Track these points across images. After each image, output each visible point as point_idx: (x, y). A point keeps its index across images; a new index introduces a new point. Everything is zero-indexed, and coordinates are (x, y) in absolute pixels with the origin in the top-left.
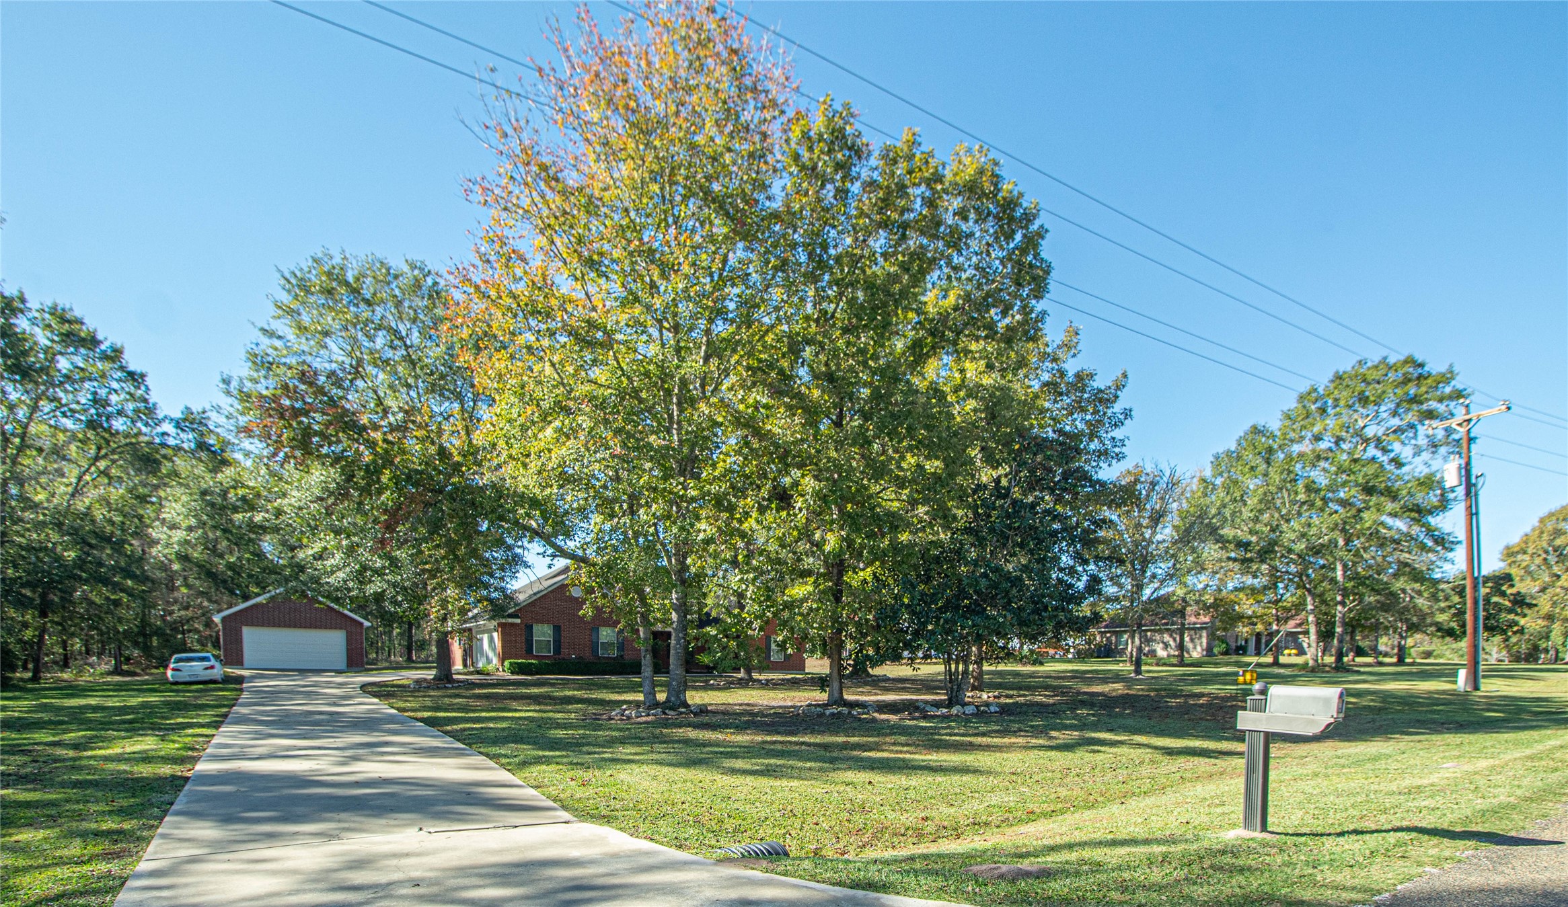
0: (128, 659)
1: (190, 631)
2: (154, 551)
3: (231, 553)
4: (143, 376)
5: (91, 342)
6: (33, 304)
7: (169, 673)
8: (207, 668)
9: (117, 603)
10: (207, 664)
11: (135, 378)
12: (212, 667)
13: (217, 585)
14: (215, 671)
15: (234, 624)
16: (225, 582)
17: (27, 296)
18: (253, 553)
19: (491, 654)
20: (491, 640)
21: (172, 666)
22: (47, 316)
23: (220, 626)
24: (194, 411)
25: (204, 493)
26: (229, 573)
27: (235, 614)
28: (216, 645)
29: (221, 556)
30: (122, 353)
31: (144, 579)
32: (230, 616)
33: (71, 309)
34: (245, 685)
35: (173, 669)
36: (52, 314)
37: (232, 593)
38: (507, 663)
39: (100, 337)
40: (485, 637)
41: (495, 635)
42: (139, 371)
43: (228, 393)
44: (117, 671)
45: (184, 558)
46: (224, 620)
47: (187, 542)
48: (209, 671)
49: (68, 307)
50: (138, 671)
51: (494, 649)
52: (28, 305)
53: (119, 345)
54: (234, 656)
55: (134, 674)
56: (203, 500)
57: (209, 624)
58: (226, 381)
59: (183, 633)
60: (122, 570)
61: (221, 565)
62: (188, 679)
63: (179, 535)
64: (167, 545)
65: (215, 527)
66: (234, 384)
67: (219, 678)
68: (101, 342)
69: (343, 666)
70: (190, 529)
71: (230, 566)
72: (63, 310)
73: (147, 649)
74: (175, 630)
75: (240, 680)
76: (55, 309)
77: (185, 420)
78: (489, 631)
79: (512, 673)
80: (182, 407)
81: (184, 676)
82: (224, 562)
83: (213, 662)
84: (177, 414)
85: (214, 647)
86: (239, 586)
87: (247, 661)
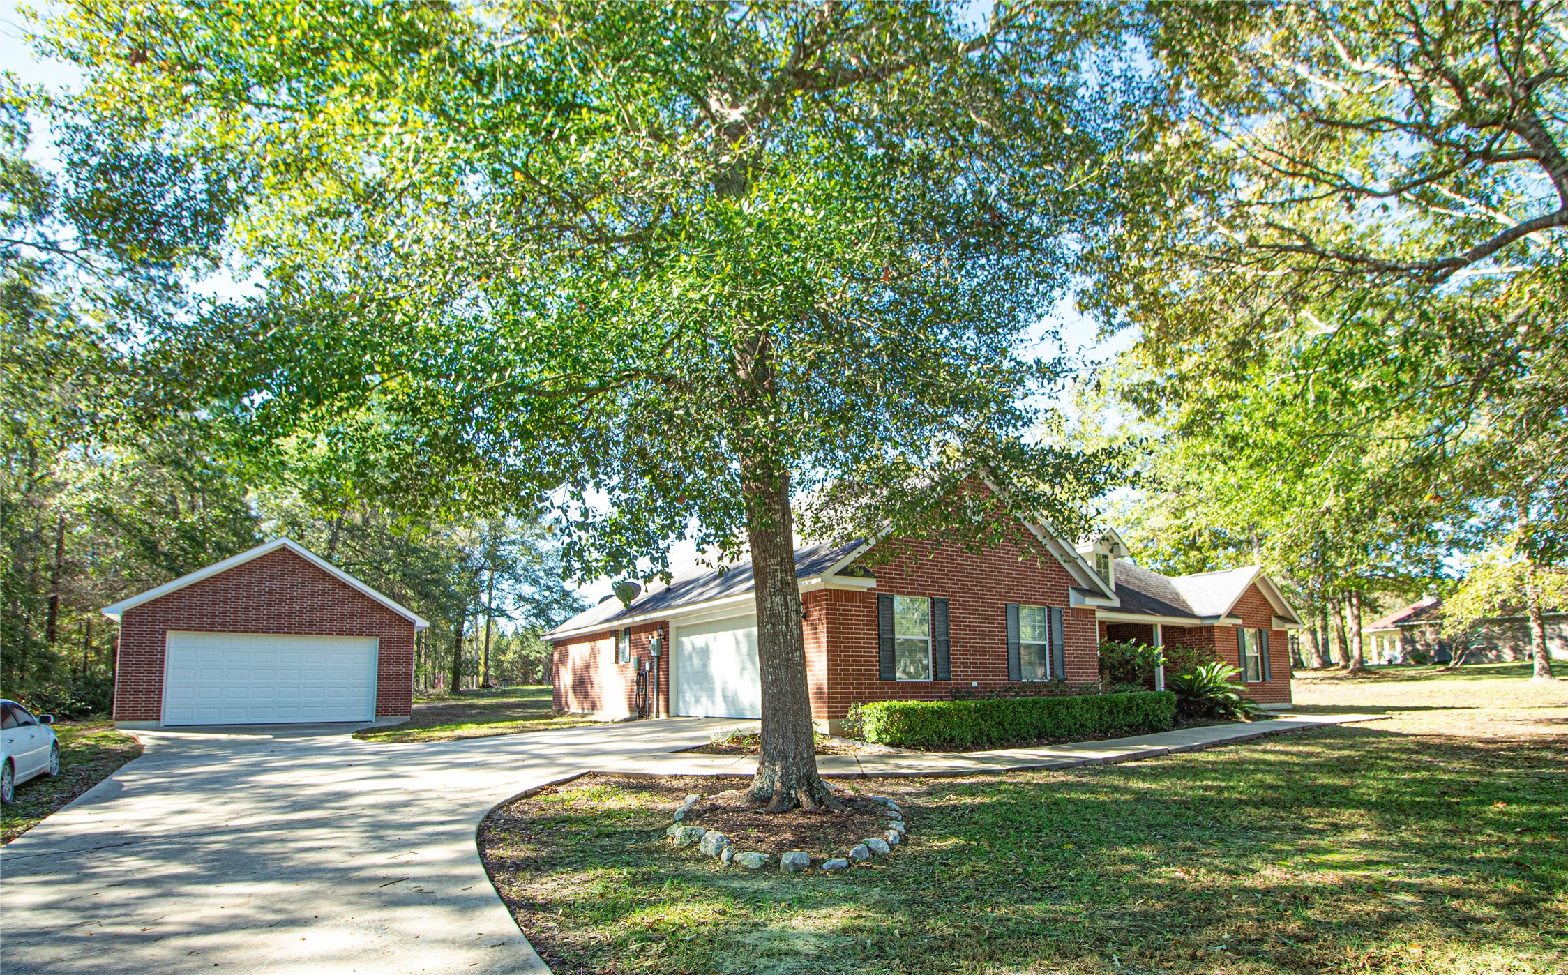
15: (147, 625)
32: (142, 608)
46: (129, 616)
87: (171, 708)
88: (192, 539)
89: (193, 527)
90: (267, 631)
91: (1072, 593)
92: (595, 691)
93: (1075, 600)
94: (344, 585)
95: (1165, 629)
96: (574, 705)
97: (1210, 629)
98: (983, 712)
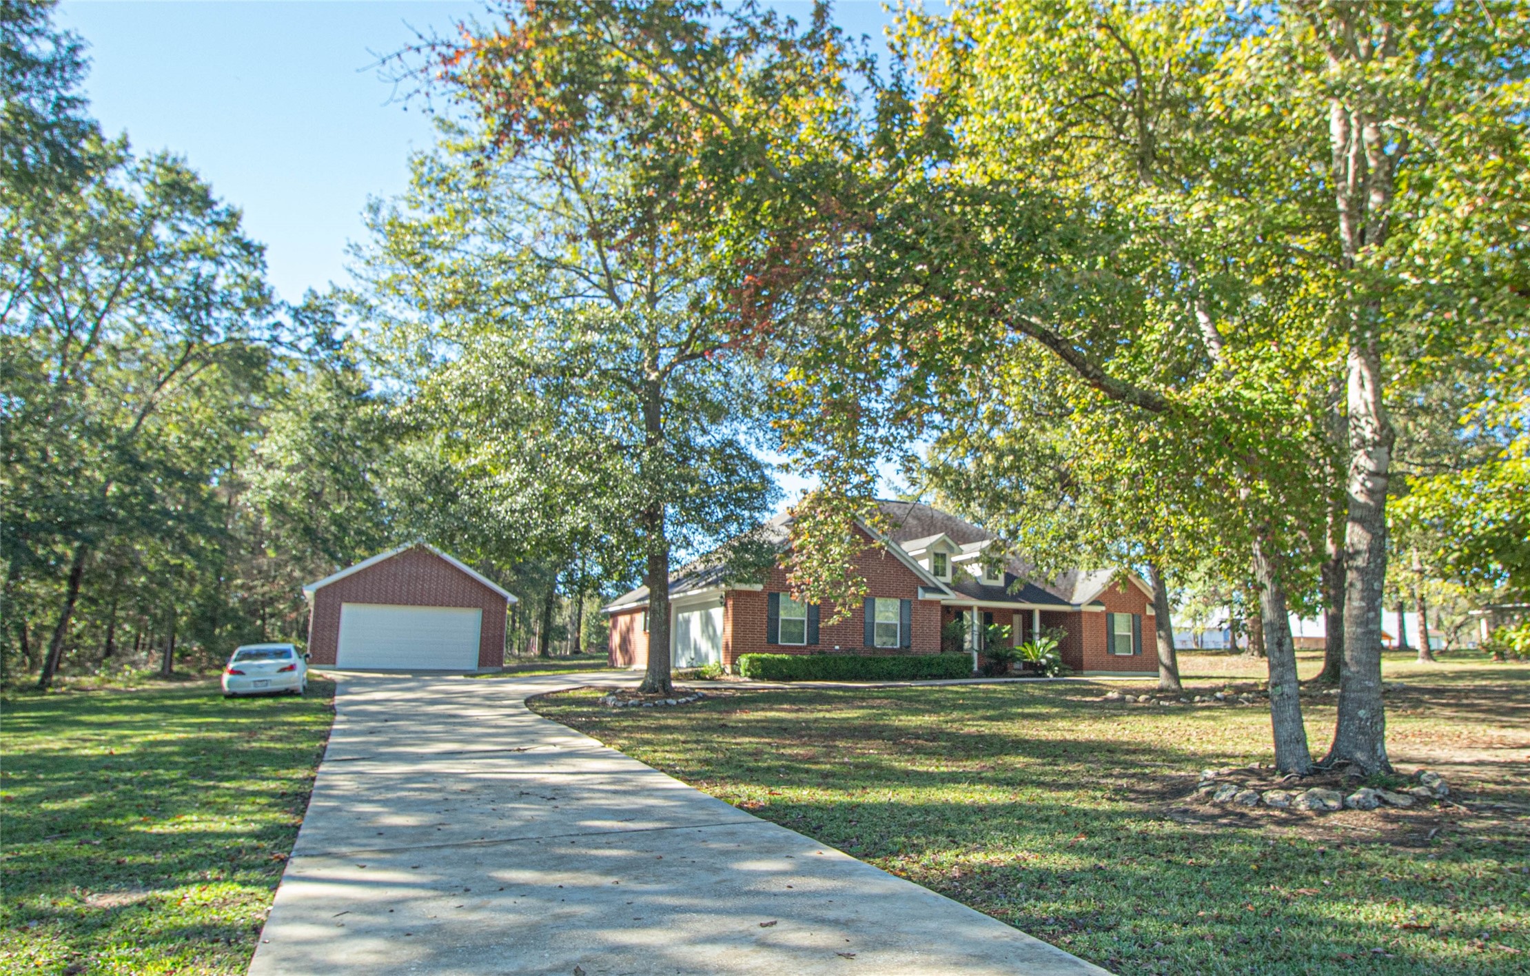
0: (184, 655)
1: (272, 616)
2: (241, 499)
3: (339, 501)
4: (261, 249)
5: (203, 201)
6: (139, 151)
7: (226, 677)
8: (283, 670)
9: (178, 571)
10: (284, 662)
11: (251, 251)
12: (292, 668)
13: (314, 546)
14: (295, 673)
15: (330, 599)
16: (325, 541)
17: (131, 140)
18: (367, 501)
19: (705, 646)
20: (707, 621)
21: (231, 666)
22: (153, 168)
23: (312, 604)
24: (320, 294)
25: (317, 418)
26: (333, 528)
27: (335, 584)
28: (303, 635)
29: (326, 506)
30: (239, 219)
31: (222, 534)
32: (327, 587)
33: (184, 160)
34: (338, 699)
35: (233, 672)
36: (159, 165)
37: (333, 556)
38: (744, 660)
39: (214, 196)
40: (695, 618)
41: (717, 613)
42: (256, 243)
43: (374, 227)
44: (166, 674)
45: (278, 508)
46: (319, 593)
47: (285, 486)
48: (286, 674)
49: (181, 156)
50: (193, 672)
51: (713, 639)
52: (131, 151)
53: (237, 207)
54: (324, 653)
55: (188, 677)
56: (315, 428)
57: (297, 603)
58: (374, 209)
59: (263, 619)
60: (191, 518)
61: (324, 518)
62: (252, 689)
63: (279, 475)
64: (261, 489)
65: (323, 465)
66: (385, 213)
67: (299, 686)
68: (215, 203)
69: (473, 665)
70: (292, 469)
71: (336, 520)
72: (175, 160)
73: (209, 642)
74: (253, 613)
75: (328, 689)
76: (164, 158)
77: (308, 307)
78: (704, 606)
79: (753, 677)
80: (305, 290)
81: (247, 684)
82: (328, 514)
83: (295, 659)
84: (298, 302)
85: (299, 637)
86: (344, 547)
87: (342, 658)
88: (340, 526)
89: (340, 515)
90: (406, 603)
91: (920, 591)
92: (631, 648)
93: (923, 595)
94: (453, 567)
95: (1042, 613)
96: (620, 660)
97: (1079, 613)
98: (814, 662)
